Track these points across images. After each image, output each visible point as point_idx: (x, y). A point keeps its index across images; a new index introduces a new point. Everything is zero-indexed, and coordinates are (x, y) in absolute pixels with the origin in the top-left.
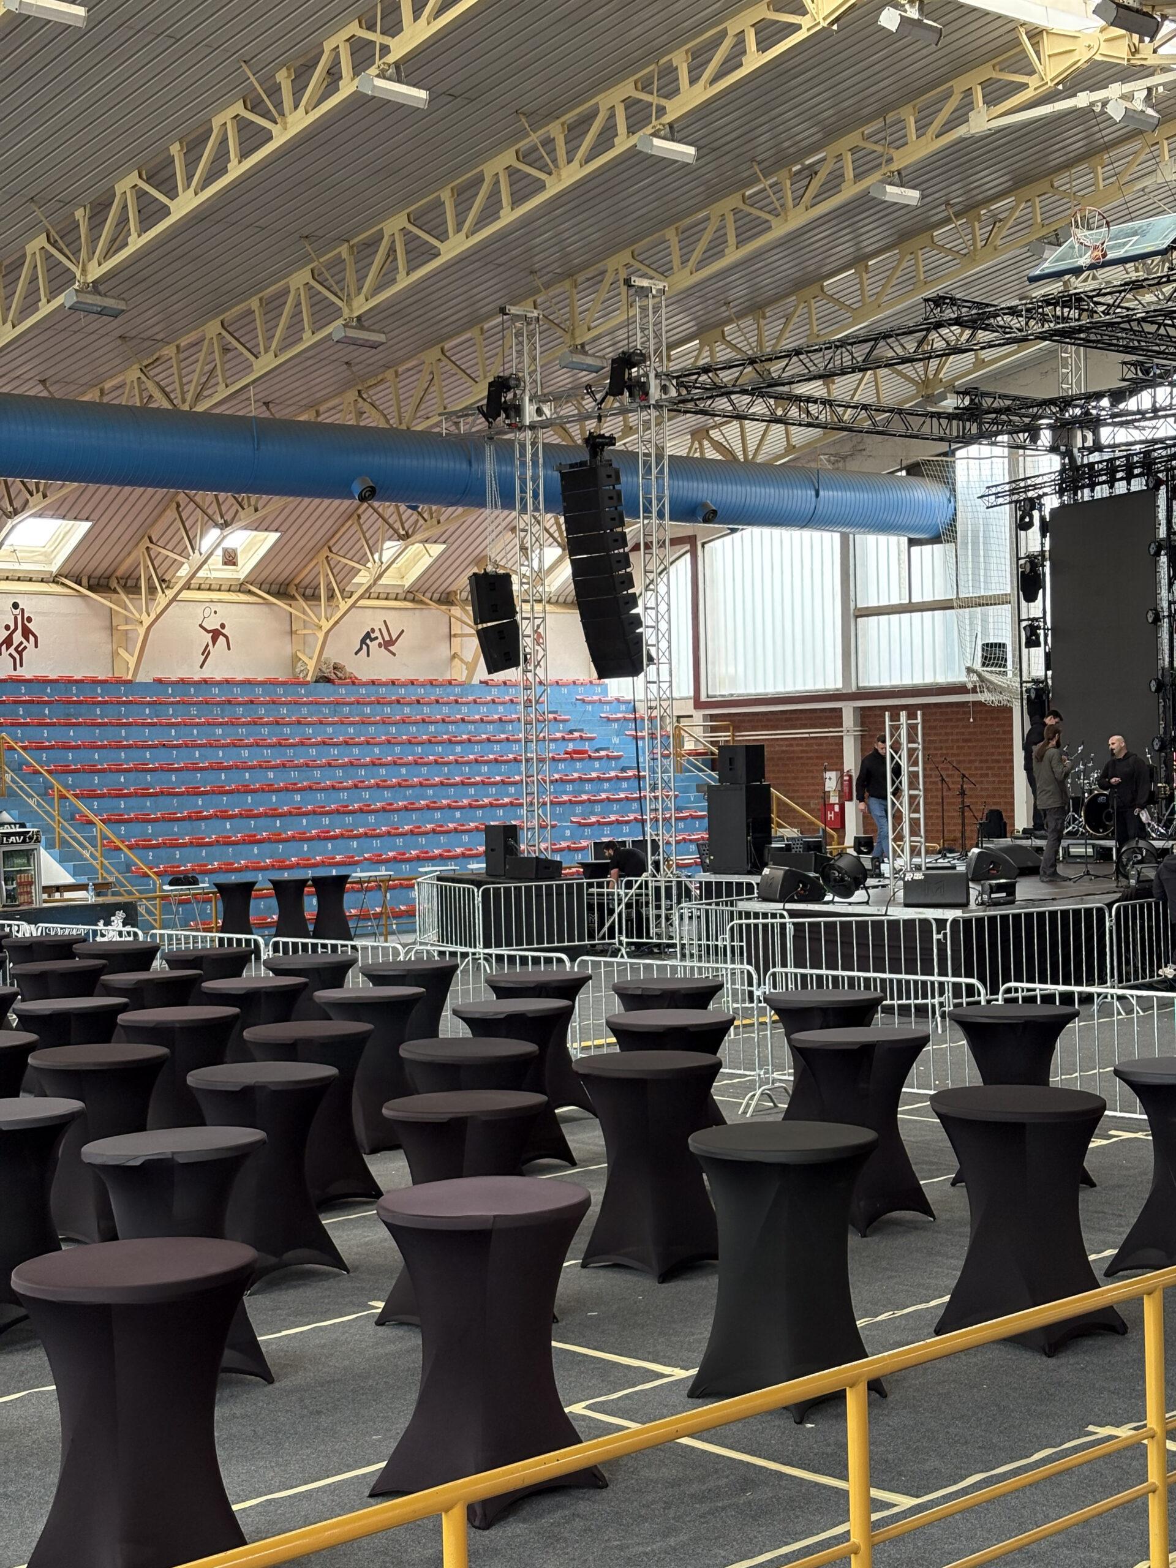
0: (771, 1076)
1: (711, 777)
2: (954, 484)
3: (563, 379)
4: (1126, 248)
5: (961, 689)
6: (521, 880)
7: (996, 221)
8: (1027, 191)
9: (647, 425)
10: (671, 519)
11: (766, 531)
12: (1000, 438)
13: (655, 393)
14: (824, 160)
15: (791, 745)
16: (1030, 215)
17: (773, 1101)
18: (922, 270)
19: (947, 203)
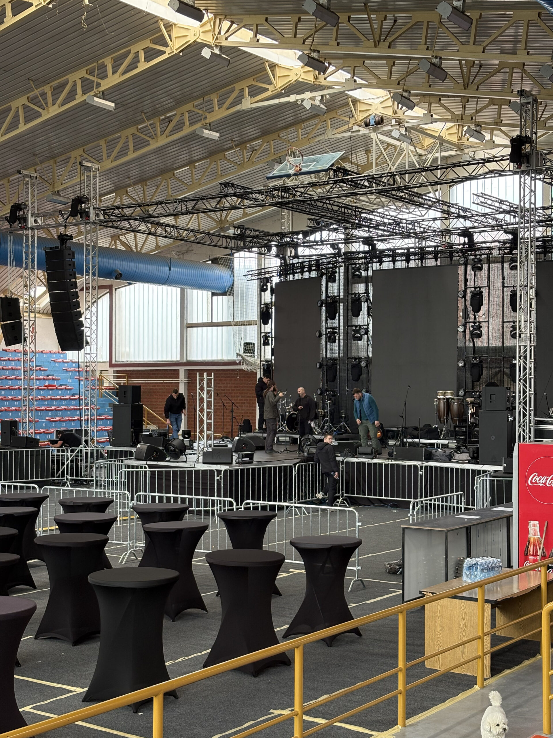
0: (135, 544)
1: (115, 400)
2: (233, 269)
3: (49, 207)
4: (310, 167)
5: (233, 363)
6: (18, 448)
7: (253, 150)
8: (267, 138)
9: (88, 231)
10: (99, 277)
11: (146, 285)
12: (253, 249)
13: (93, 217)
14: (175, 115)
15: (155, 386)
16: (269, 149)
17: (135, 557)
18: (220, 169)
19: (232, 140)
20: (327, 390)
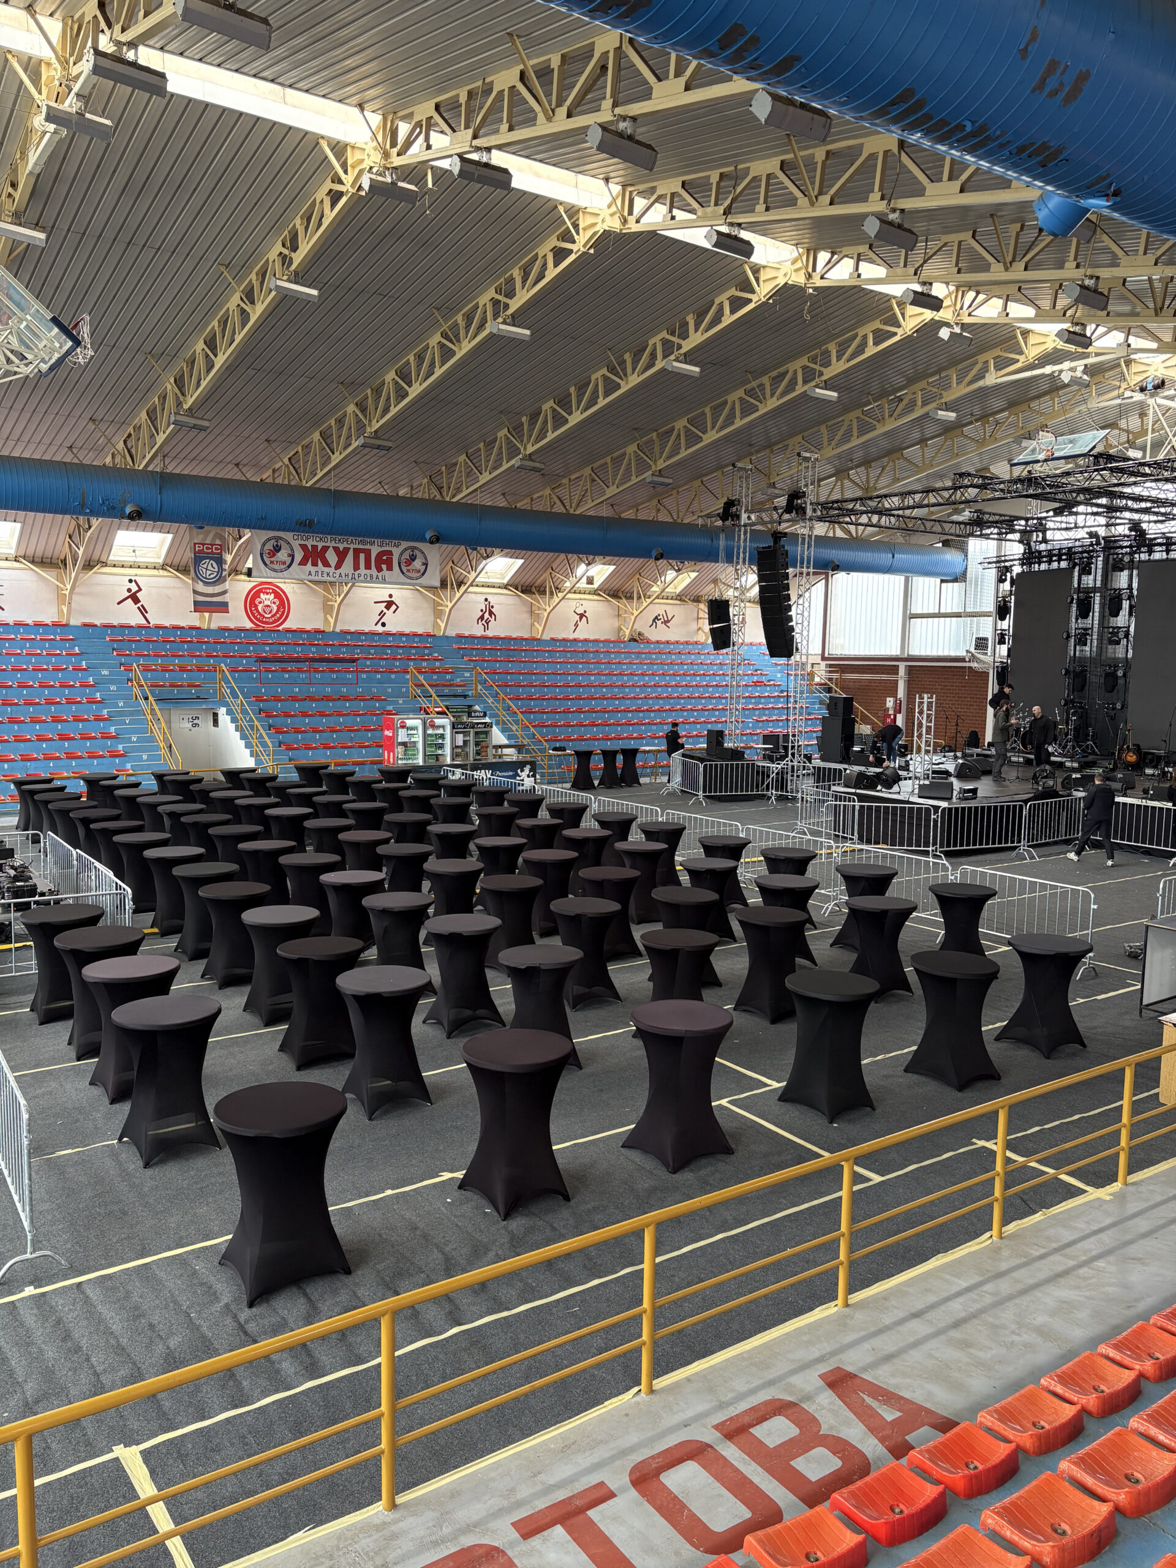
2: (967, 555)
4: (1066, 450)
5: (963, 660)
7: (997, 423)
8: (1015, 409)
10: (814, 568)
13: (809, 512)
14: (906, 394)
15: (870, 683)
19: (972, 415)
20: (1073, 701)
